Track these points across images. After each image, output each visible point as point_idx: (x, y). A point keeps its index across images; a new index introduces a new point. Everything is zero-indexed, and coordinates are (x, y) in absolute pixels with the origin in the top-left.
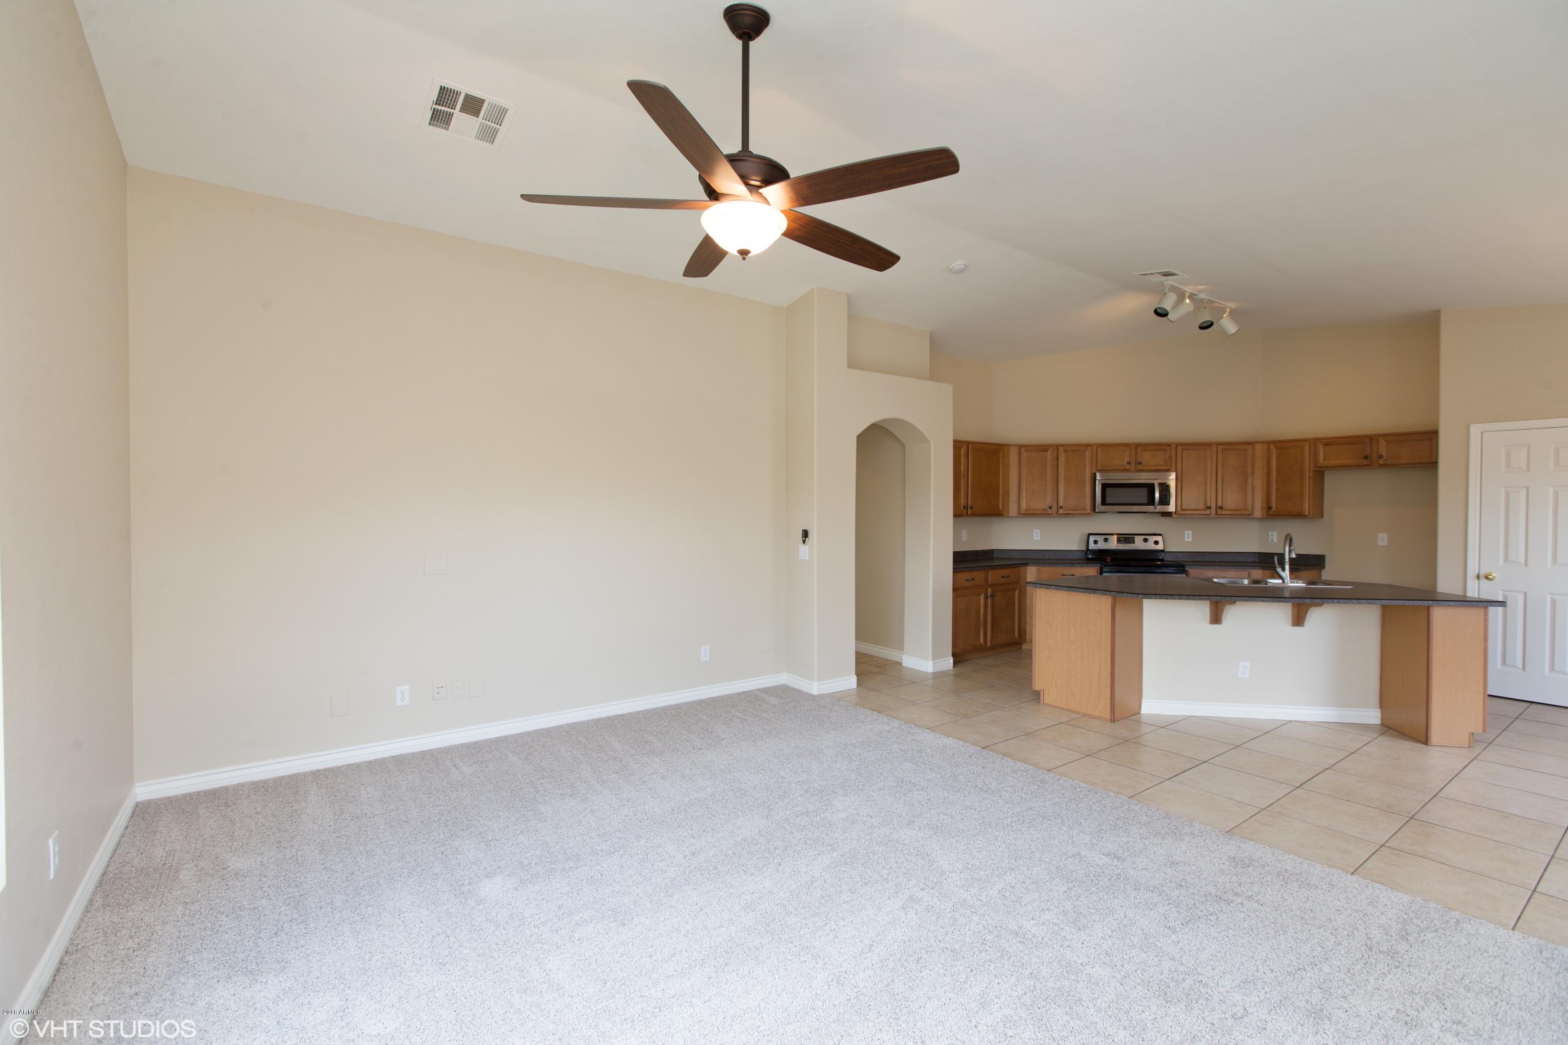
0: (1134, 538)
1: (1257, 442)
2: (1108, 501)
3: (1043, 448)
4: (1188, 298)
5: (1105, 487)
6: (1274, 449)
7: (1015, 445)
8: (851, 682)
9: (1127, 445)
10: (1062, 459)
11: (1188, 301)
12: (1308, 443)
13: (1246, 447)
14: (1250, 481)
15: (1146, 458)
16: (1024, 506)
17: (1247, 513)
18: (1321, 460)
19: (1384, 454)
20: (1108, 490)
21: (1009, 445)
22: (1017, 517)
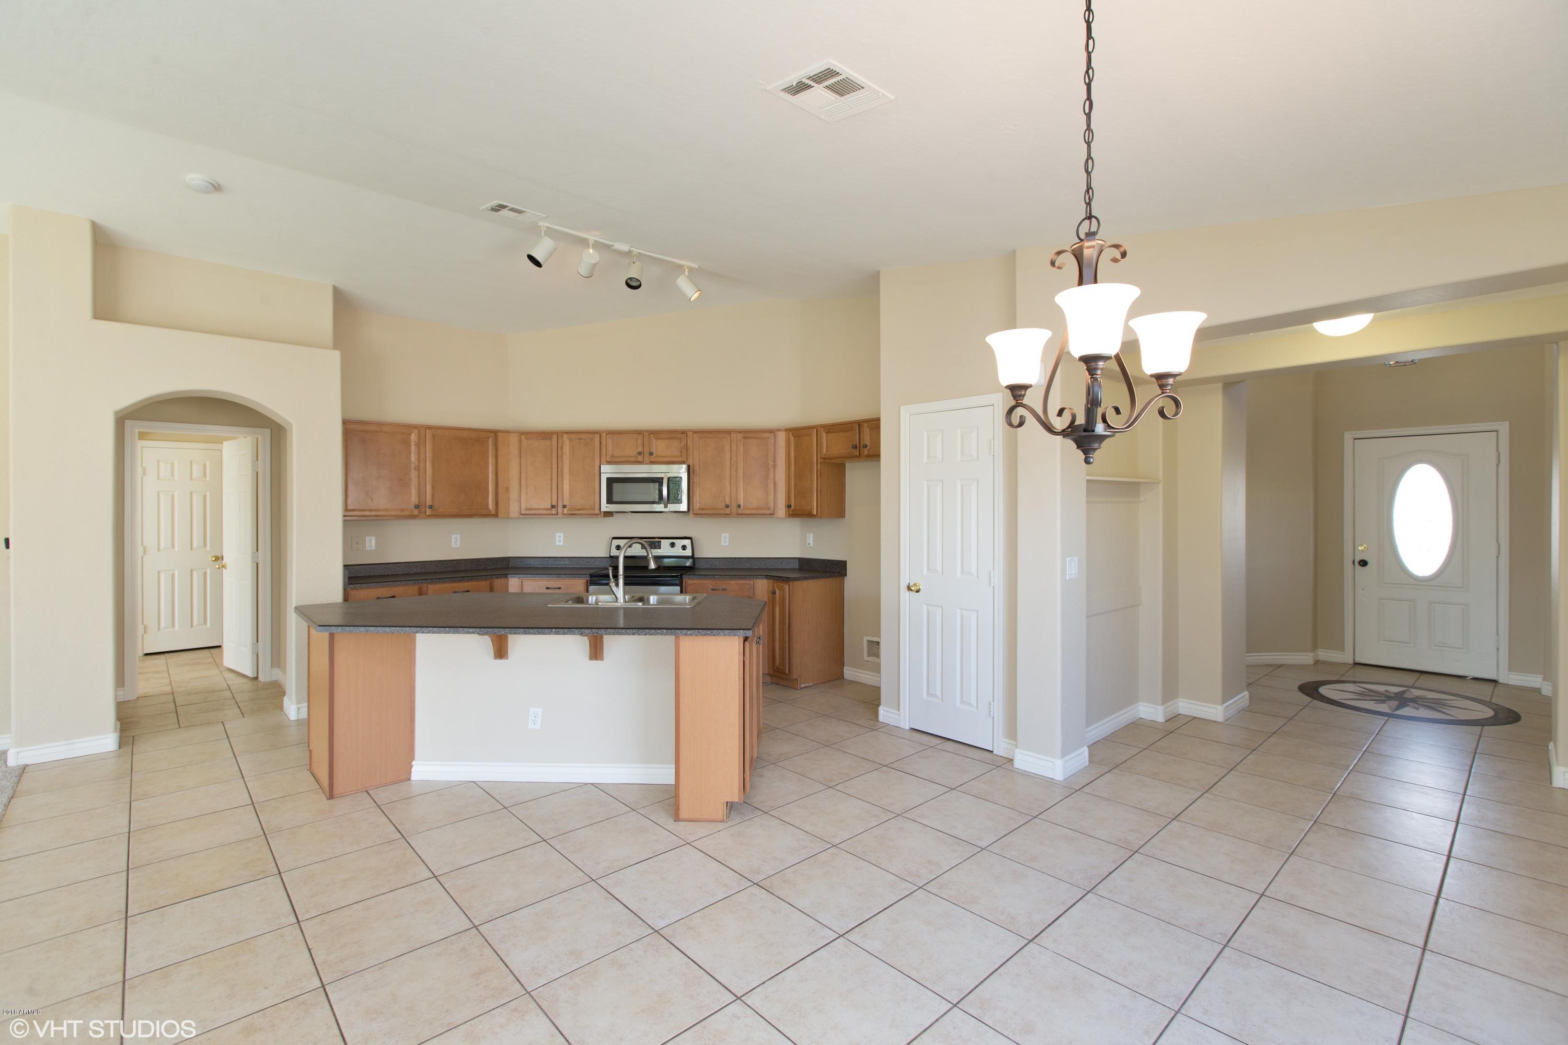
0: (660, 542)
1: (779, 430)
2: (615, 499)
3: (546, 435)
4: (592, 248)
5: (610, 481)
6: (793, 438)
7: (515, 432)
8: (108, 742)
9: (639, 432)
10: (567, 449)
11: (591, 251)
12: (815, 430)
13: (767, 435)
14: (772, 475)
15: (659, 447)
16: (523, 506)
17: (768, 512)
18: (825, 451)
19: (868, 443)
20: (616, 486)
21: (508, 432)
22: (518, 518)
